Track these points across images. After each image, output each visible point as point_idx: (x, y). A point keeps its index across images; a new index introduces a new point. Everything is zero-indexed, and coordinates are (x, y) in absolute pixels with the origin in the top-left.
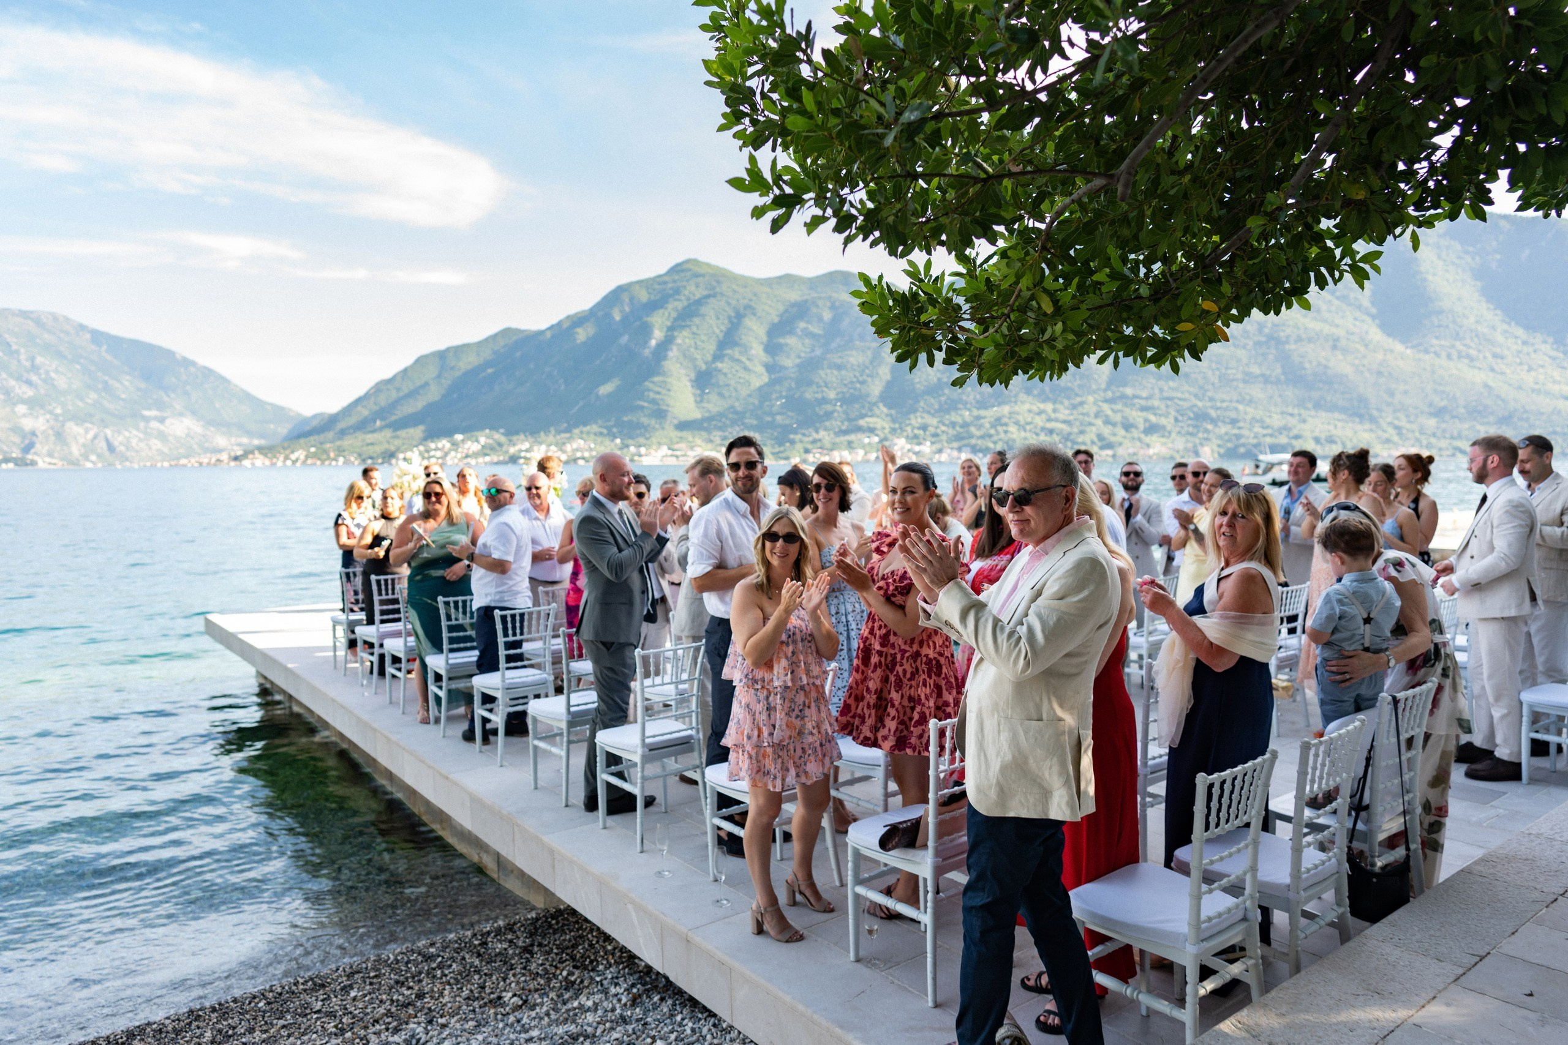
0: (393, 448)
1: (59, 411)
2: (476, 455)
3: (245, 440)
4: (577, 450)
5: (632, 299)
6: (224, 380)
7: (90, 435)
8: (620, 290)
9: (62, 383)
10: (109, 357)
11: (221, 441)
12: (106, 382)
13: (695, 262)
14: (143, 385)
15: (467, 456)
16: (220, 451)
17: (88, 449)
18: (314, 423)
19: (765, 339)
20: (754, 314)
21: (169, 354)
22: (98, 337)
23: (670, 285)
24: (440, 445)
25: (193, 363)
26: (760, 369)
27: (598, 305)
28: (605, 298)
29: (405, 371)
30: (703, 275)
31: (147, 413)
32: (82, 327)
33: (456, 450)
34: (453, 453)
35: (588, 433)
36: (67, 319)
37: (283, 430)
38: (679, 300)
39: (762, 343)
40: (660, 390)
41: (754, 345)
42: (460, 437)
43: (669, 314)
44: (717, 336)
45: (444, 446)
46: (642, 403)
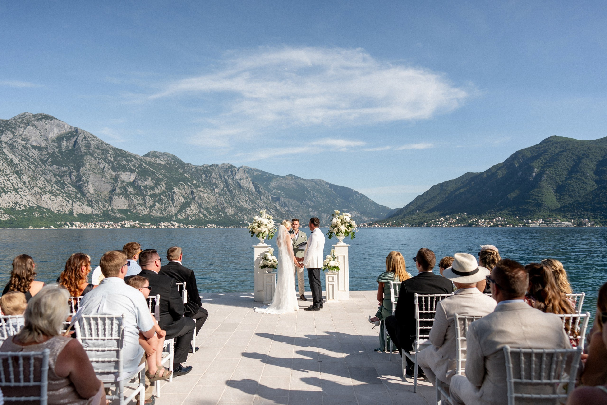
0: (423, 221)
1: (320, 210)
2: (454, 223)
3: (373, 218)
4: (498, 221)
5: (523, 156)
6: (367, 198)
8: (518, 153)
9: (321, 201)
10: (334, 192)
11: (365, 219)
12: (333, 200)
13: (555, 137)
14: (343, 201)
15: (451, 224)
16: (365, 222)
18: (395, 212)
19: (595, 168)
20: (588, 157)
21: (351, 190)
22: (331, 186)
23: (542, 149)
24: (440, 220)
25: (358, 193)
26: (593, 182)
27: (507, 161)
28: (511, 157)
29: (428, 191)
30: (559, 143)
31: (344, 210)
32: (327, 183)
33: (447, 222)
34: (445, 223)
35: (504, 214)
36: (323, 181)
37: (385, 215)
38: (547, 155)
39: (593, 170)
40: (538, 194)
41: (588, 172)
42: (448, 216)
43: (542, 161)
44: (568, 169)
45: (442, 220)
46: (529, 200)
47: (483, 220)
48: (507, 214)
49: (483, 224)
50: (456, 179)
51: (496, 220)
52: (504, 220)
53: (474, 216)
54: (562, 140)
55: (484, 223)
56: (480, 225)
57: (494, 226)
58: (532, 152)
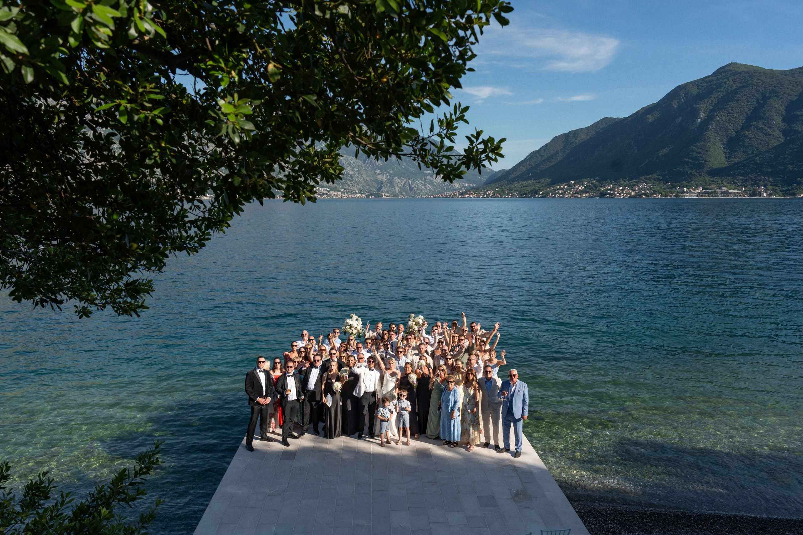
0: (537, 188)
1: (391, 172)
2: (581, 192)
3: (467, 184)
4: (642, 189)
5: (686, 94)
7: (403, 183)
8: (679, 88)
11: (456, 185)
13: (735, 64)
15: (576, 193)
16: (456, 190)
17: (402, 189)
18: (499, 175)
19: (784, 113)
20: (777, 96)
23: (715, 82)
24: (562, 187)
26: (778, 133)
27: (662, 100)
28: (669, 94)
29: (546, 145)
30: (740, 73)
31: (426, 172)
33: (570, 190)
34: (568, 191)
35: (650, 179)
37: (484, 179)
38: (720, 92)
39: (782, 116)
40: (701, 151)
41: (775, 117)
42: (573, 182)
43: (712, 101)
44: (747, 113)
45: (564, 187)
46: (687, 160)
47: (621, 188)
48: (654, 180)
49: (620, 194)
50: (588, 127)
51: (639, 187)
52: (650, 187)
53: (609, 182)
54: (745, 69)
55: (622, 192)
56: (616, 195)
57: (634, 197)
58: (700, 87)
